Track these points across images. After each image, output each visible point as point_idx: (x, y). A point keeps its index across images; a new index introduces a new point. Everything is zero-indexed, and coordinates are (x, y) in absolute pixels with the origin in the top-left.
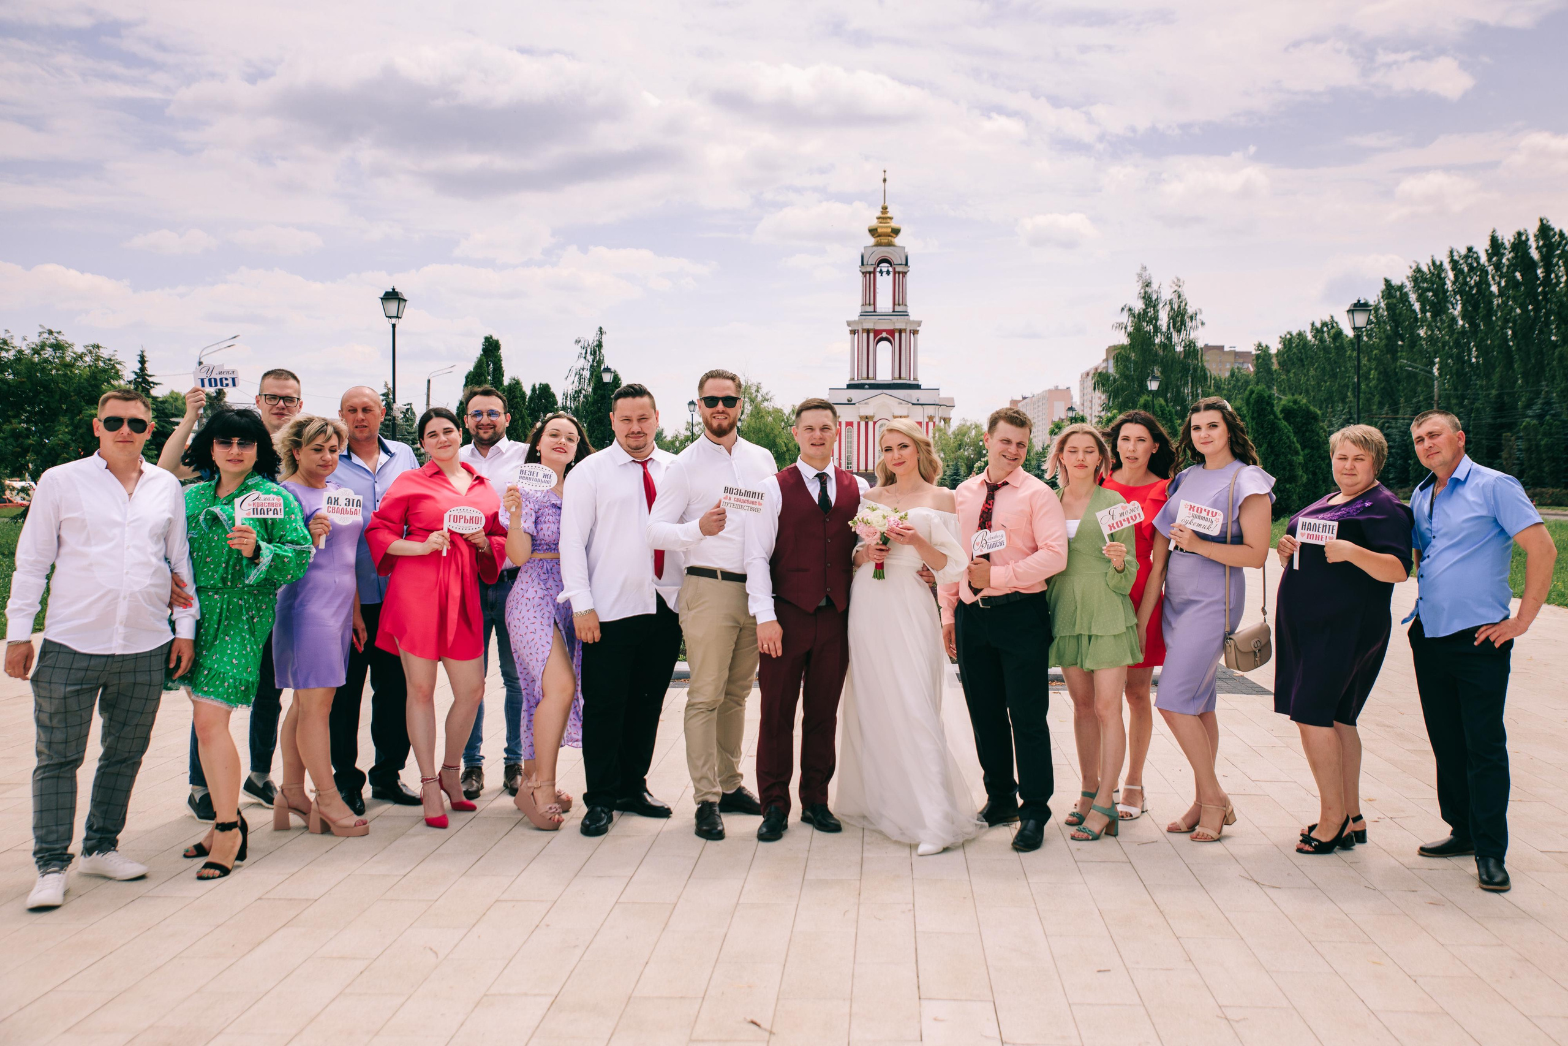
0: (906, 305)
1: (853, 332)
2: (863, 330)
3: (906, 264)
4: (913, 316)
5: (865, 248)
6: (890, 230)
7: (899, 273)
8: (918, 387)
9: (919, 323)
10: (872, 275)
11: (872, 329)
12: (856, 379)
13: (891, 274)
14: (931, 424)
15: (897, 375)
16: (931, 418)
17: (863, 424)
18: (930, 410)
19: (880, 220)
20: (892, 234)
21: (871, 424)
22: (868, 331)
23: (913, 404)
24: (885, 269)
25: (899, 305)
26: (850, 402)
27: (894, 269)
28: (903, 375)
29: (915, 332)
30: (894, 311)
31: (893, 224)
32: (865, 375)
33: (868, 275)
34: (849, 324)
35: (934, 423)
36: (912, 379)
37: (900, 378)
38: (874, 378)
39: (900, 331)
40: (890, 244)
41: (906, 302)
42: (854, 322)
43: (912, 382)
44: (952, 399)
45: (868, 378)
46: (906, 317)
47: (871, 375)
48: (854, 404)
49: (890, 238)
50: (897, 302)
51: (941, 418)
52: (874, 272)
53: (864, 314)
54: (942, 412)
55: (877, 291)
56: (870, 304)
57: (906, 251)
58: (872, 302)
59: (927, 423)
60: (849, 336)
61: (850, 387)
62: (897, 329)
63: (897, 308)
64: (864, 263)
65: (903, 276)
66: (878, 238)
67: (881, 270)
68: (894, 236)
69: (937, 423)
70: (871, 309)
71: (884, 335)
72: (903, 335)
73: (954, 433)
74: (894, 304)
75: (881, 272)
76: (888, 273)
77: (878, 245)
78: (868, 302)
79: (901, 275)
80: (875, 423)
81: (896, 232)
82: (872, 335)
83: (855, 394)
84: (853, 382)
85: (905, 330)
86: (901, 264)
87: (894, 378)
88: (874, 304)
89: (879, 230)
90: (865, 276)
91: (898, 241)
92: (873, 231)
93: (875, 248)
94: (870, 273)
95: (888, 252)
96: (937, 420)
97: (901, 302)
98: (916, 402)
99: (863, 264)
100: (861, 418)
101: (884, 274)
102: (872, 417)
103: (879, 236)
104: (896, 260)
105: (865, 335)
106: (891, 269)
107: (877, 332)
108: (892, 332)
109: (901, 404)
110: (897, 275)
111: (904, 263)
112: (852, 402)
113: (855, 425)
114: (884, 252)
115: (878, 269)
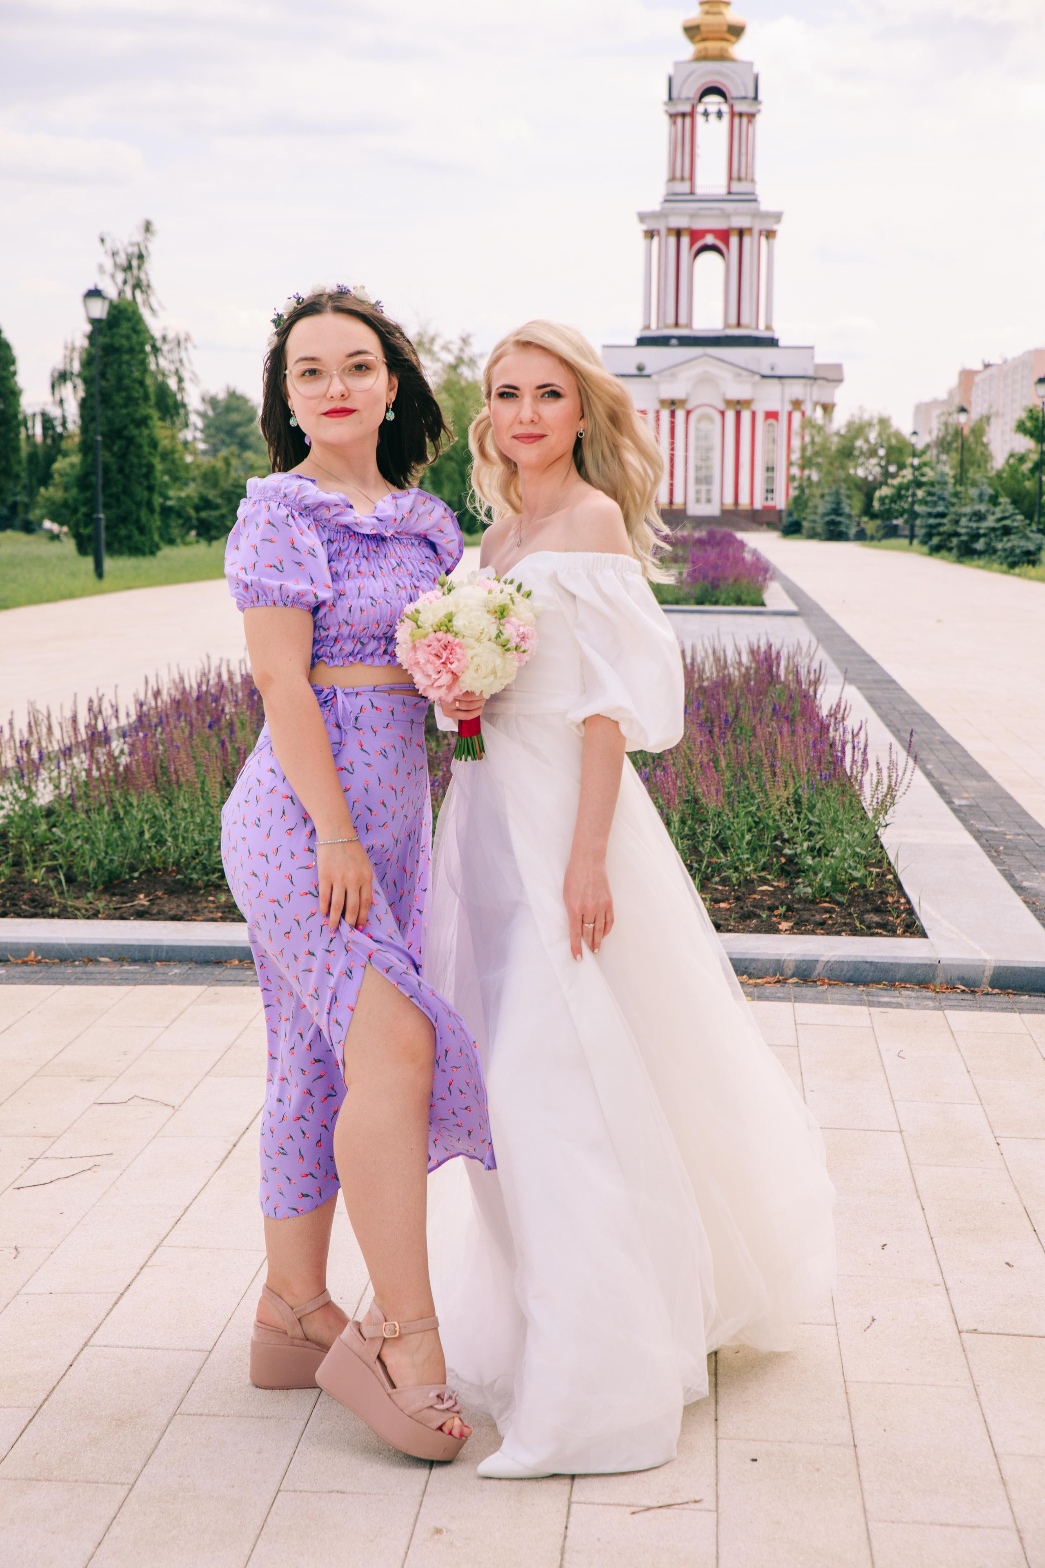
0: (753, 181)
1: (650, 234)
2: (670, 230)
3: (756, 98)
4: (766, 204)
5: (677, 64)
6: (725, 28)
7: (741, 115)
8: (772, 342)
9: (777, 217)
10: (688, 120)
11: (686, 229)
12: (654, 325)
13: (726, 118)
14: (797, 416)
15: (733, 320)
16: (797, 404)
17: (665, 414)
18: (796, 390)
19: (706, 7)
20: (728, 36)
21: (680, 414)
22: (678, 233)
23: (764, 377)
24: (713, 109)
25: (739, 179)
26: (641, 372)
27: (732, 107)
28: (745, 320)
29: (770, 234)
30: (729, 193)
31: (732, 15)
32: (671, 320)
33: (679, 120)
34: (642, 217)
35: (803, 414)
36: (762, 325)
37: (739, 324)
38: (689, 325)
39: (741, 233)
40: (723, 57)
41: (753, 174)
42: (654, 215)
43: (761, 332)
44: (839, 367)
45: (677, 324)
46: (753, 205)
47: (683, 320)
48: (649, 376)
49: (723, 44)
50: (735, 174)
51: (816, 404)
52: (692, 114)
53: (671, 198)
54: (817, 393)
55: (699, 151)
56: (682, 179)
57: (756, 69)
58: (687, 174)
59: (790, 414)
60: (640, 241)
61: (643, 342)
62: (734, 229)
63: (736, 187)
64: (675, 95)
65: (750, 121)
66: (702, 45)
67: (706, 110)
68: (733, 38)
69: (808, 413)
70: (685, 187)
71: (710, 239)
72: (747, 240)
73: (838, 434)
74: (730, 178)
75: (706, 114)
76: (720, 114)
77: (702, 57)
78: (678, 174)
79: (745, 120)
80: (688, 413)
81: (736, 31)
82: (685, 240)
83: (653, 356)
84: (648, 334)
85: (750, 230)
86: (745, 98)
87: (727, 325)
88: (692, 178)
89: (703, 29)
90: (675, 123)
91: (739, 50)
92: (692, 31)
93: (696, 65)
94: (684, 115)
95: (720, 73)
96: (808, 407)
97: (743, 175)
98: (768, 372)
99: (670, 98)
100: (663, 402)
101: (713, 118)
102: (683, 402)
103: (704, 40)
104: (733, 90)
105: (672, 240)
106: (725, 108)
107: (695, 235)
108: (724, 235)
109: (739, 375)
110: (736, 120)
111: (751, 94)
112: (646, 372)
113: (651, 416)
114: (710, 73)
115: (700, 108)
